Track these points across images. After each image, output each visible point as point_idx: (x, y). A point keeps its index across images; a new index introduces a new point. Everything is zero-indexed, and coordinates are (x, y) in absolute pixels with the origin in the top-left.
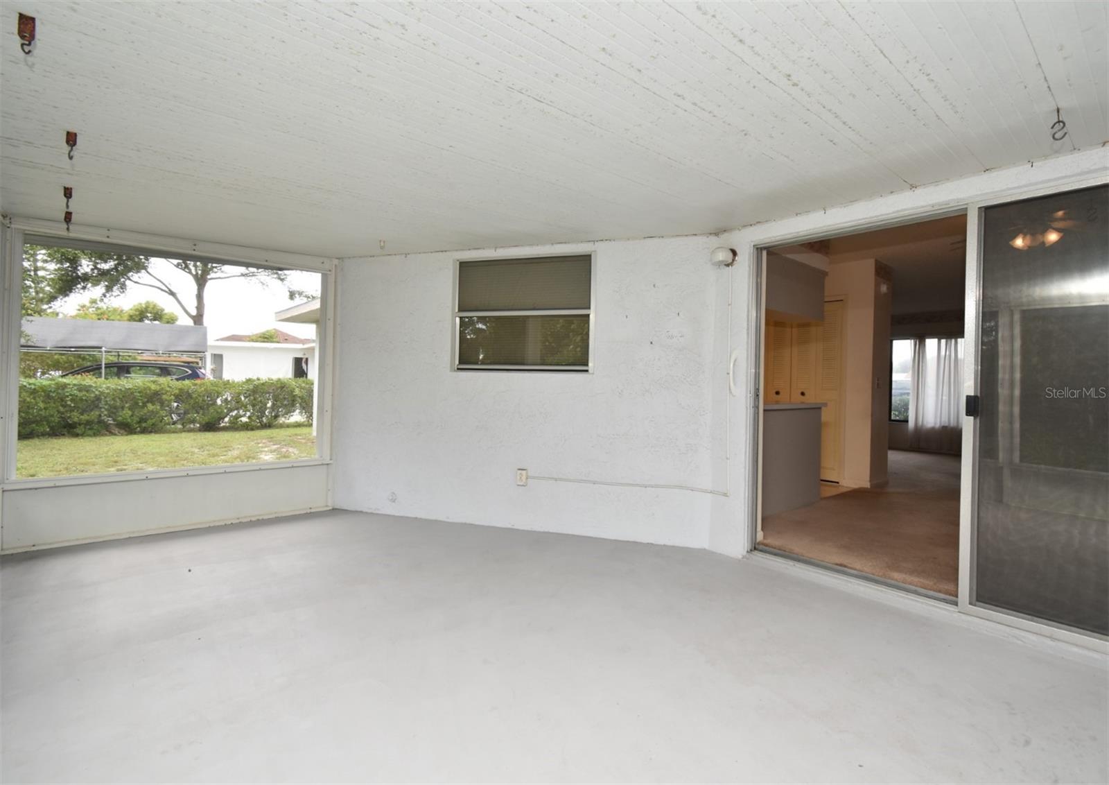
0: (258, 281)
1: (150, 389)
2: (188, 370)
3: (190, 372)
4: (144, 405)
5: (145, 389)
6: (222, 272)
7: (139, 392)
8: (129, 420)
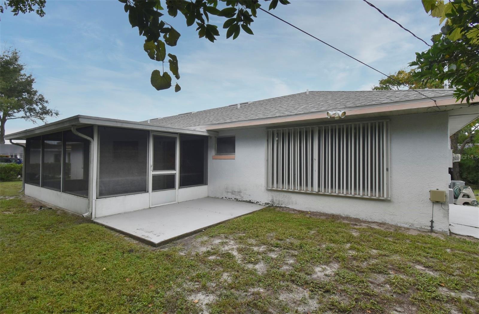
0: (30, 120)
1: (11, 167)
2: (18, 160)
3: (19, 161)
4: (9, 172)
5: (9, 167)
6: (13, 116)
7: (7, 168)
8: (4, 177)
